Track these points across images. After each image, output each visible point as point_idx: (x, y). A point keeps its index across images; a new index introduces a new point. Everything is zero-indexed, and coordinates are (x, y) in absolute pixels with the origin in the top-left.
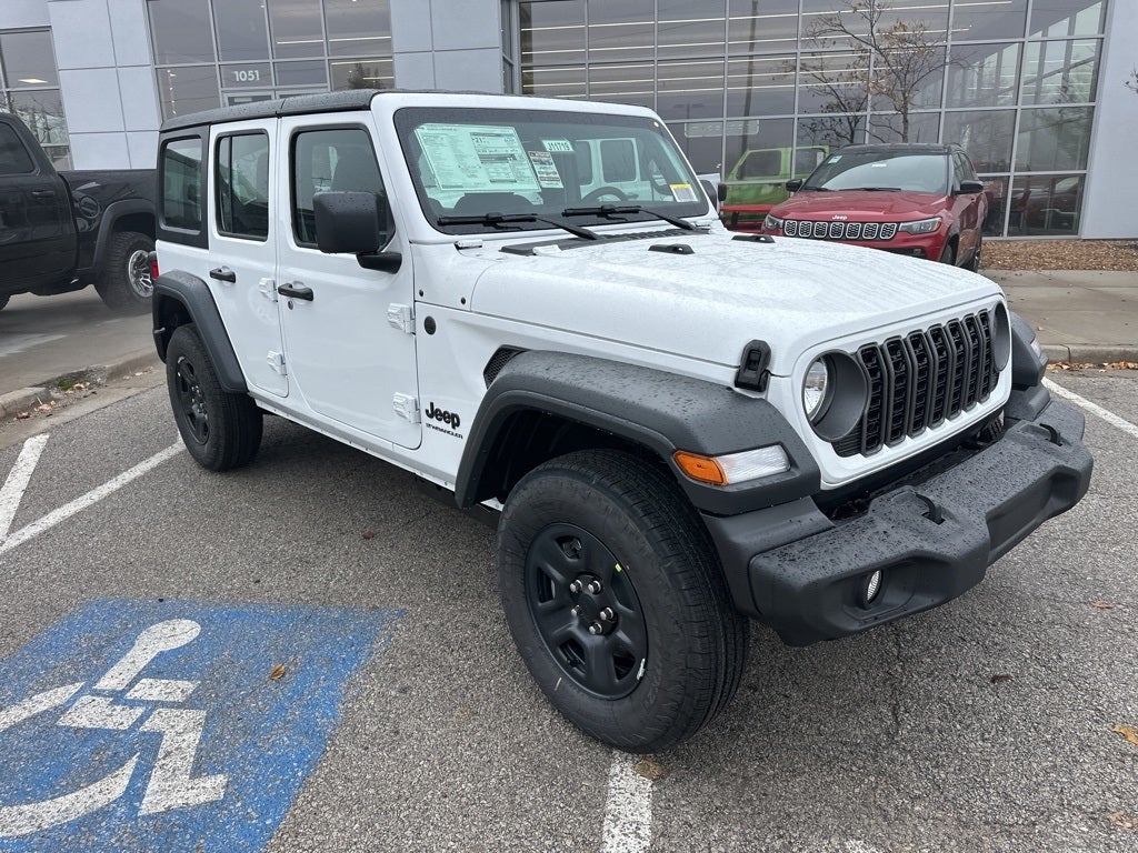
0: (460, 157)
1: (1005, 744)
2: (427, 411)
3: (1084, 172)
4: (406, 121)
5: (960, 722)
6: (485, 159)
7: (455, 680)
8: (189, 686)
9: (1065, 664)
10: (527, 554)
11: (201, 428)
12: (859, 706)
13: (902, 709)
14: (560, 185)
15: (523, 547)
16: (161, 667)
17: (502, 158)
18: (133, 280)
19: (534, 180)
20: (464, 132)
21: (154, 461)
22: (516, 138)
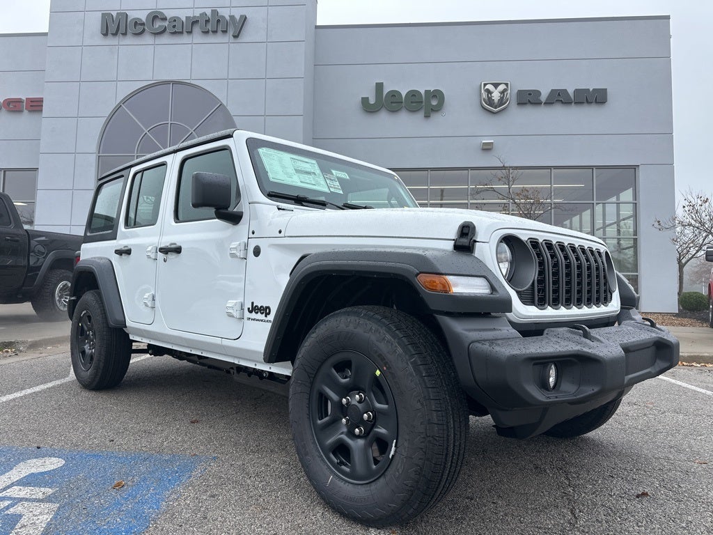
0: (283, 167)
1: (654, 528)
2: (249, 309)
3: (636, 274)
4: (253, 145)
5: (620, 518)
6: (298, 171)
7: (251, 492)
8: (49, 491)
9: (684, 489)
10: (312, 383)
11: (88, 359)
12: (546, 509)
13: (578, 511)
14: (341, 192)
15: (310, 378)
16: (30, 481)
17: (308, 173)
18: (57, 298)
19: (326, 186)
20: (287, 157)
21: (50, 385)
22: (316, 166)
